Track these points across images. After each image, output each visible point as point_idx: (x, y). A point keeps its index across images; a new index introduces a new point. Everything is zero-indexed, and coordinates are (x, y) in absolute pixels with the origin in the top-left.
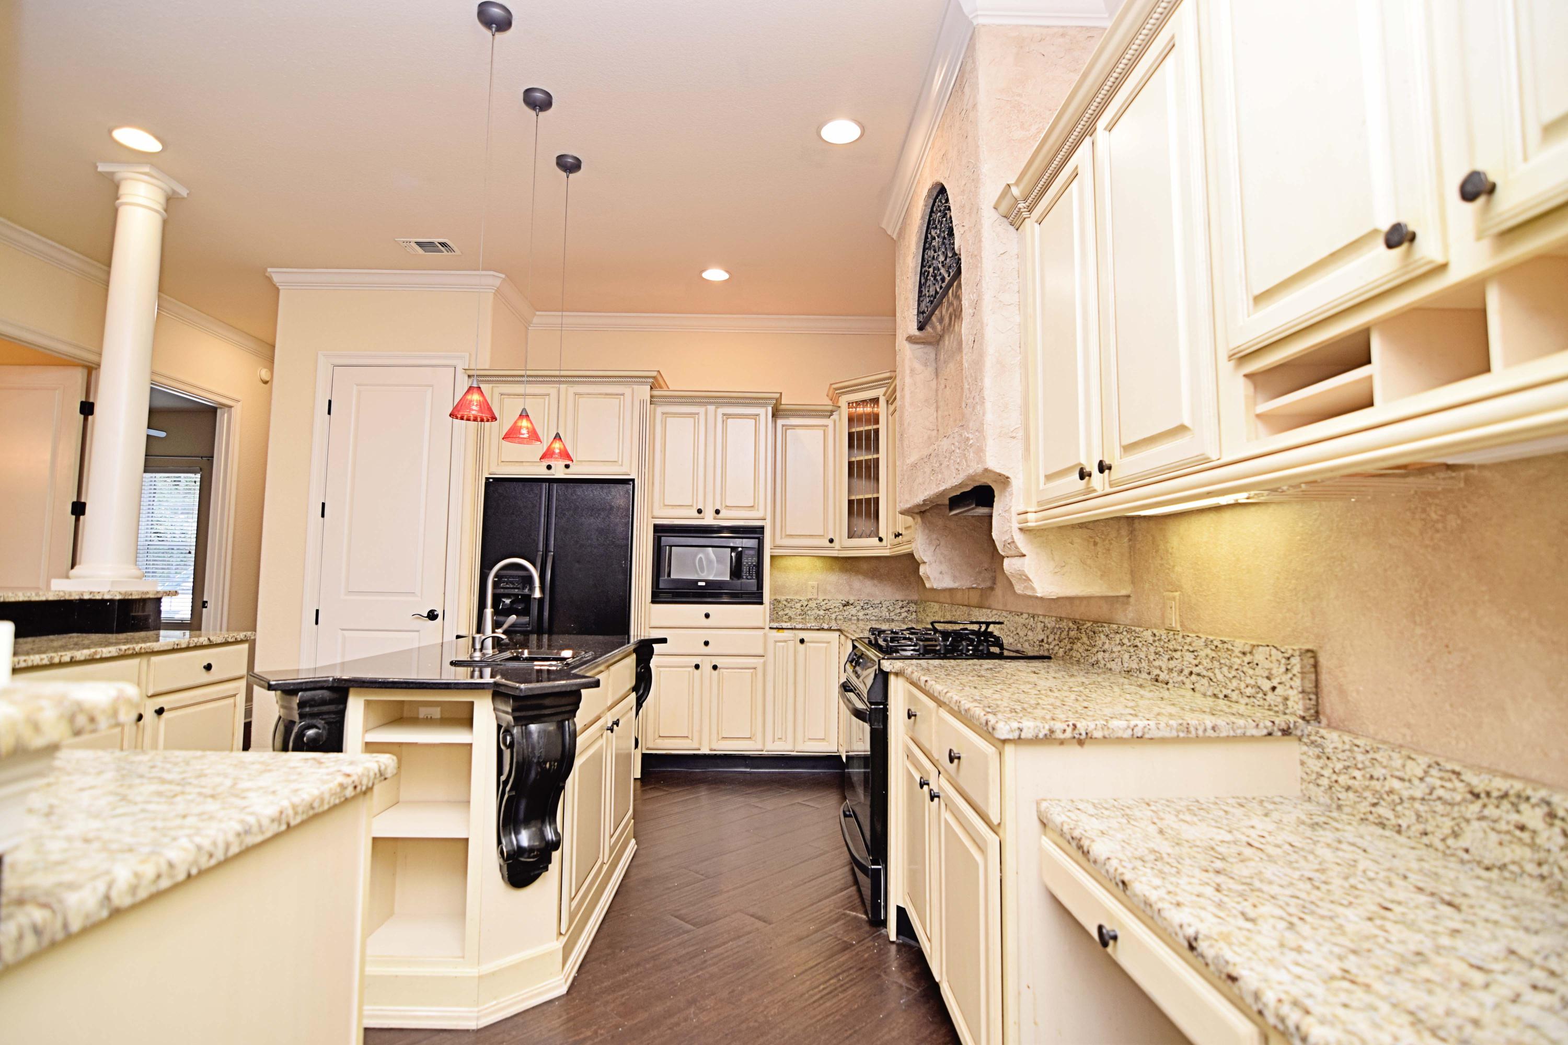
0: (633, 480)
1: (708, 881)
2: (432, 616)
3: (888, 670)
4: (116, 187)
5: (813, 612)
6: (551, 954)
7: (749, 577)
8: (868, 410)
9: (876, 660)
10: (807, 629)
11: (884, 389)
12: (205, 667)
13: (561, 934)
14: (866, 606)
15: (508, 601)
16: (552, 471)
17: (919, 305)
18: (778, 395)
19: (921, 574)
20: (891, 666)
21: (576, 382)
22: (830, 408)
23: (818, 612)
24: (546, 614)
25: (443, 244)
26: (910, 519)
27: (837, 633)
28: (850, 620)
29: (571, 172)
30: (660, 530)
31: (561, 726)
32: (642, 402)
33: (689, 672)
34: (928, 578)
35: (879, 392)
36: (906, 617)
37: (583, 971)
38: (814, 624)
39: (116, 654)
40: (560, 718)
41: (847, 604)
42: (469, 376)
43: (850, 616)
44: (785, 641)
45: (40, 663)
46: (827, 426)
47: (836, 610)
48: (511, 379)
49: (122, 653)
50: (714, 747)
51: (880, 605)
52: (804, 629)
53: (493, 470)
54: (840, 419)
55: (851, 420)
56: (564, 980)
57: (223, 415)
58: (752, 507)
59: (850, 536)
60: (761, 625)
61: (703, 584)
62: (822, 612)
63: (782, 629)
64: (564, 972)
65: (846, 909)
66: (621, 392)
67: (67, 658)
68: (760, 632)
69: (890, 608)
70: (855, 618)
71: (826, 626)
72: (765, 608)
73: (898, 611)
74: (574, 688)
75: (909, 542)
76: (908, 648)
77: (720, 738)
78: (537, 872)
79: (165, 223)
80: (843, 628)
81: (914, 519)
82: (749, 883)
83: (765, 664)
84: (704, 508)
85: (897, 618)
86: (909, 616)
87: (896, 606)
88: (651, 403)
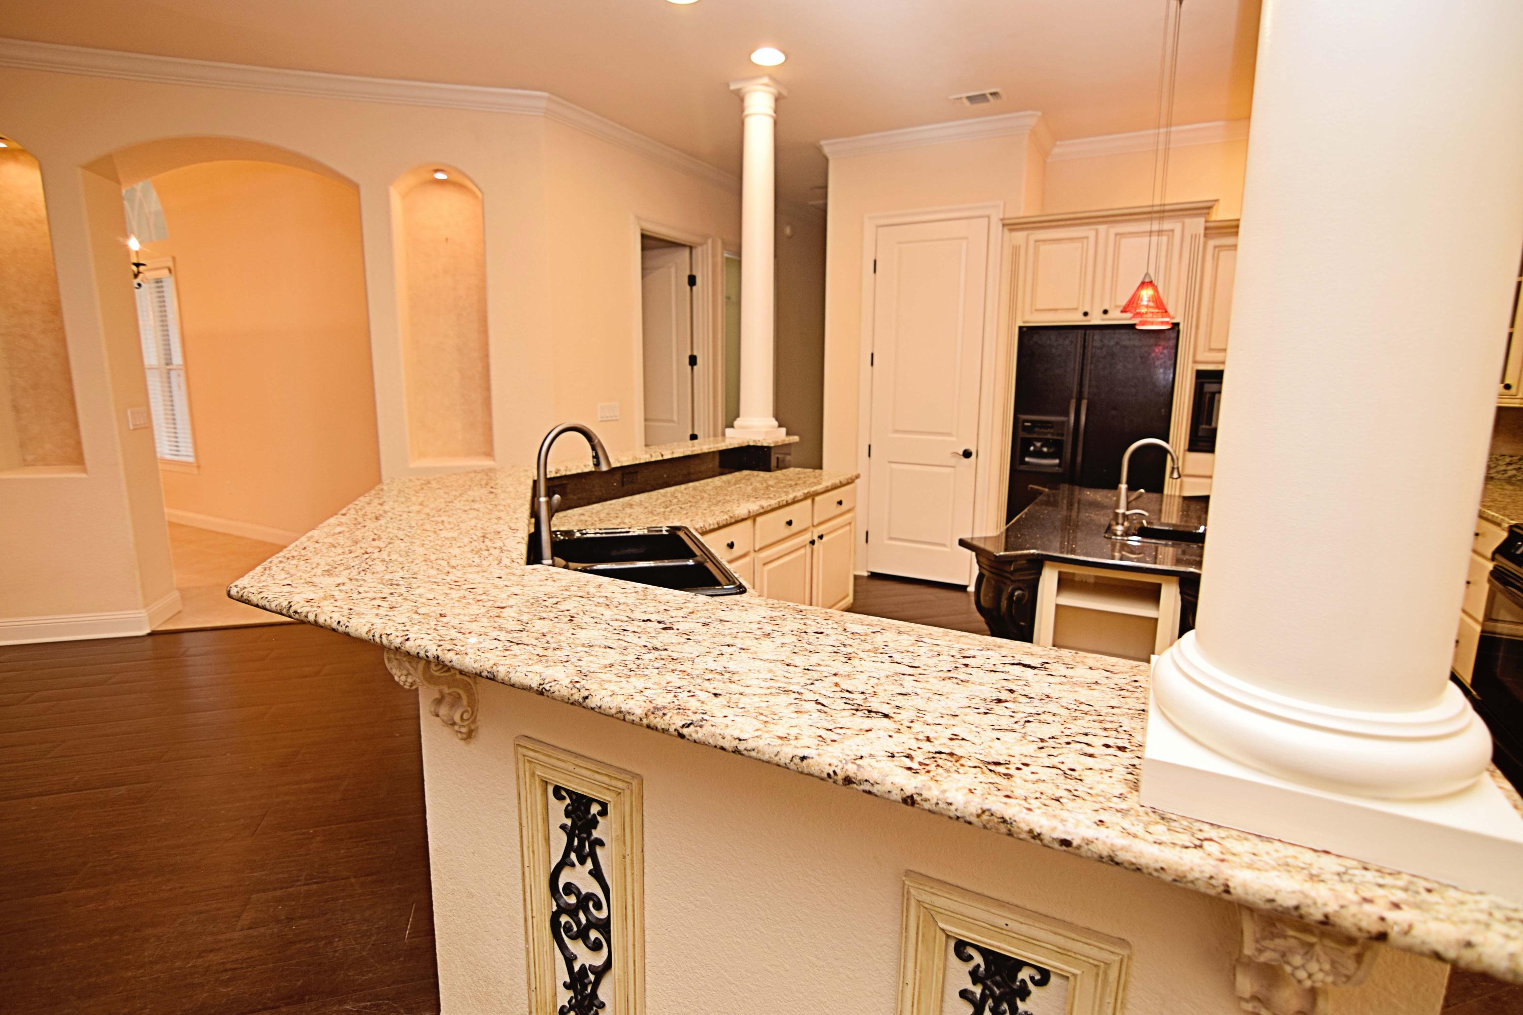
0: (1178, 328)
2: (967, 454)
15: (1038, 445)
16: (1089, 317)
21: (1117, 219)
24: (1079, 459)
25: (995, 94)
30: (1201, 375)
32: (1194, 237)
36: (1514, 476)
42: (1004, 226)
48: (1049, 225)
53: (1028, 319)
66: (1168, 229)
85: (1499, 476)
86: (1519, 474)
87: (1500, 462)
88: (1206, 235)
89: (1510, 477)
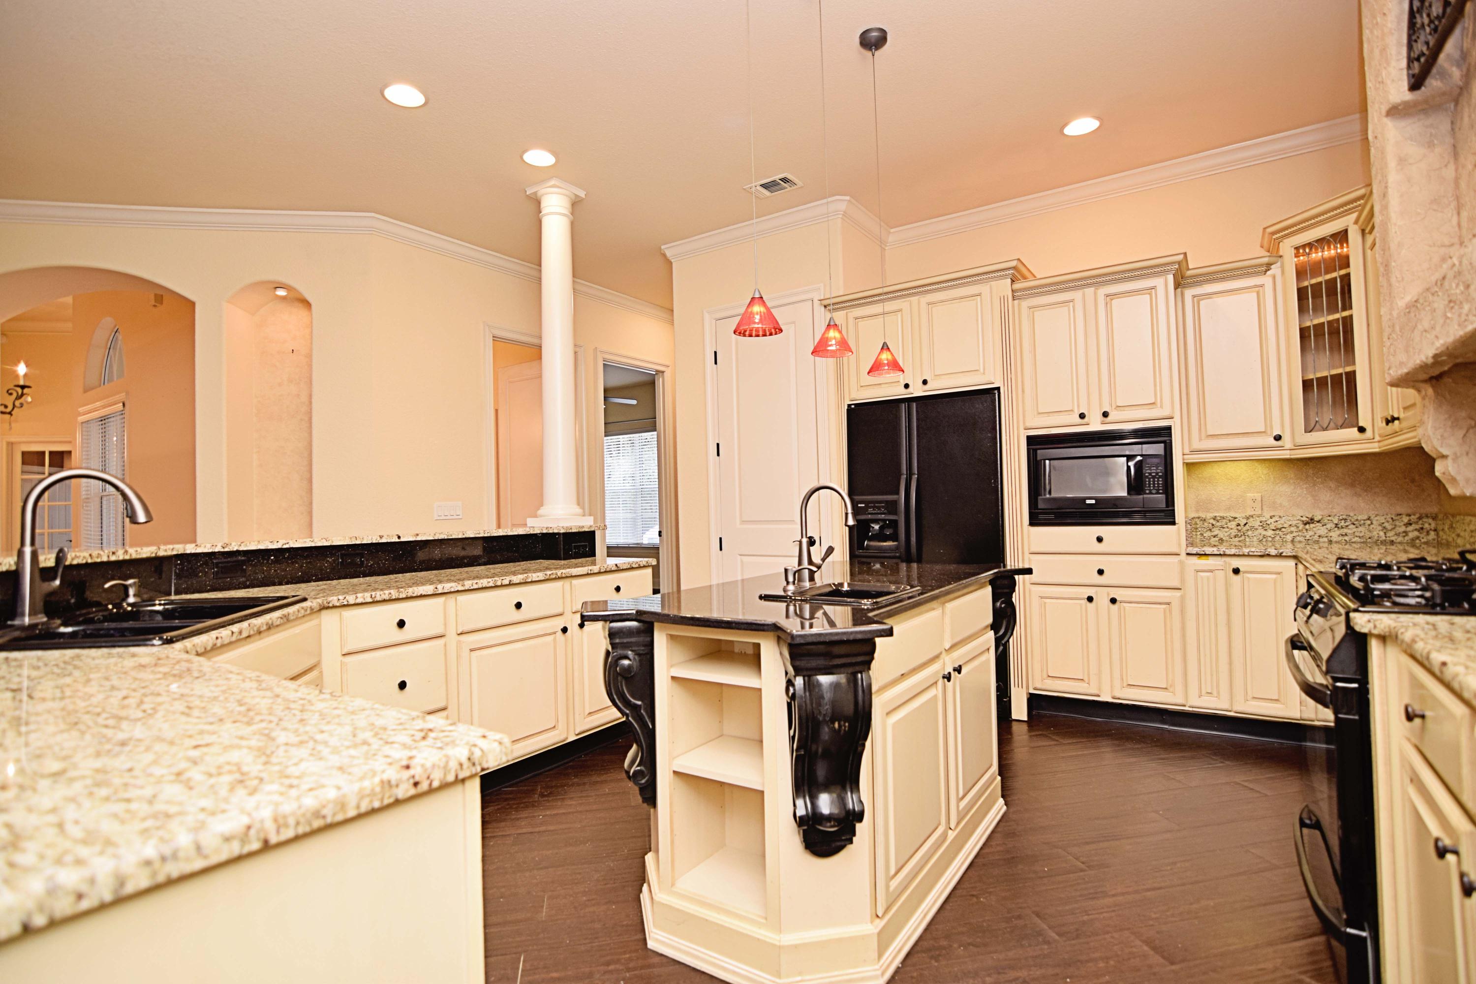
0: (998, 389)
1: (1092, 872)
3: (1365, 630)
4: (538, 203)
5: (1256, 533)
6: (863, 937)
7: (1154, 491)
8: (1330, 252)
9: (1342, 611)
10: (1244, 555)
11: (1354, 216)
12: (615, 589)
13: (878, 916)
14: (1343, 523)
15: (877, 527)
16: (910, 389)
17: (1410, 47)
18: (1181, 257)
19: (1437, 474)
20: (1371, 625)
21: (928, 290)
22: (1266, 260)
23: (1264, 533)
24: (913, 539)
25: (785, 180)
26: (1411, 392)
27: (1292, 563)
28: (1317, 542)
29: (877, 48)
30: (1032, 441)
31: (852, 680)
32: (1002, 300)
33: (1081, 605)
34: (1453, 480)
35: (1348, 222)
36: (1418, 538)
37: (909, 962)
38: (1256, 549)
39: (543, 578)
40: (851, 670)
41: (1312, 521)
42: (825, 307)
43: (1316, 538)
44: (1211, 571)
45: (488, 586)
46: (1262, 286)
47: (1293, 529)
48: (864, 301)
49: (547, 577)
50: (1118, 695)
51: (1369, 522)
52: (1239, 556)
53: (854, 396)
54: (1283, 272)
55: (1300, 273)
56: (879, 972)
57: (659, 379)
58: (1153, 403)
59: (1308, 430)
60: (1174, 550)
61: (1093, 502)
62: (1270, 533)
63: (1205, 555)
64: (882, 961)
65: (1305, 972)
66: (977, 292)
67: (506, 582)
68: (1175, 559)
69: (1386, 525)
70: (1326, 540)
71: (1273, 552)
72: (1179, 529)
73: (1403, 529)
74: (869, 636)
75: (1413, 428)
76: (1410, 593)
77: (1125, 684)
78: (839, 844)
79: (572, 224)
80: (1300, 554)
81: (1419, 391)
82: (1148, 890)
83: (1183, 598)
84: (1089, 412)
85: (1400, 539)
86: (1422, 536)
87: (1397, 523)
88: (1014, 298)
89: (1413, 540)
